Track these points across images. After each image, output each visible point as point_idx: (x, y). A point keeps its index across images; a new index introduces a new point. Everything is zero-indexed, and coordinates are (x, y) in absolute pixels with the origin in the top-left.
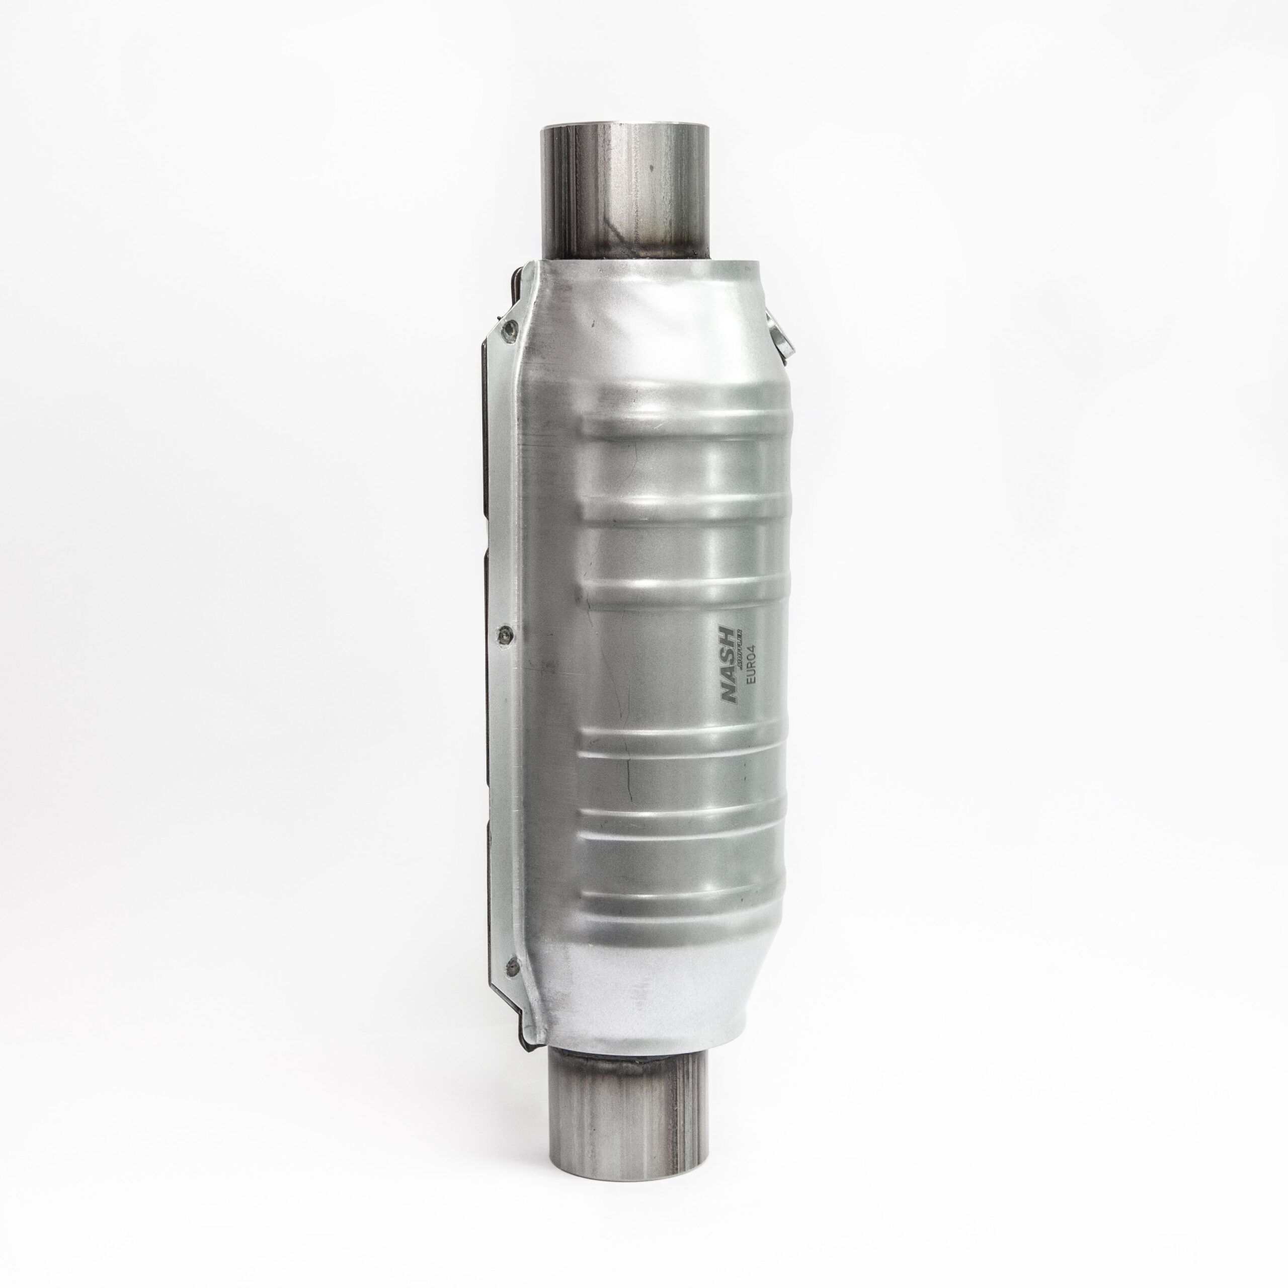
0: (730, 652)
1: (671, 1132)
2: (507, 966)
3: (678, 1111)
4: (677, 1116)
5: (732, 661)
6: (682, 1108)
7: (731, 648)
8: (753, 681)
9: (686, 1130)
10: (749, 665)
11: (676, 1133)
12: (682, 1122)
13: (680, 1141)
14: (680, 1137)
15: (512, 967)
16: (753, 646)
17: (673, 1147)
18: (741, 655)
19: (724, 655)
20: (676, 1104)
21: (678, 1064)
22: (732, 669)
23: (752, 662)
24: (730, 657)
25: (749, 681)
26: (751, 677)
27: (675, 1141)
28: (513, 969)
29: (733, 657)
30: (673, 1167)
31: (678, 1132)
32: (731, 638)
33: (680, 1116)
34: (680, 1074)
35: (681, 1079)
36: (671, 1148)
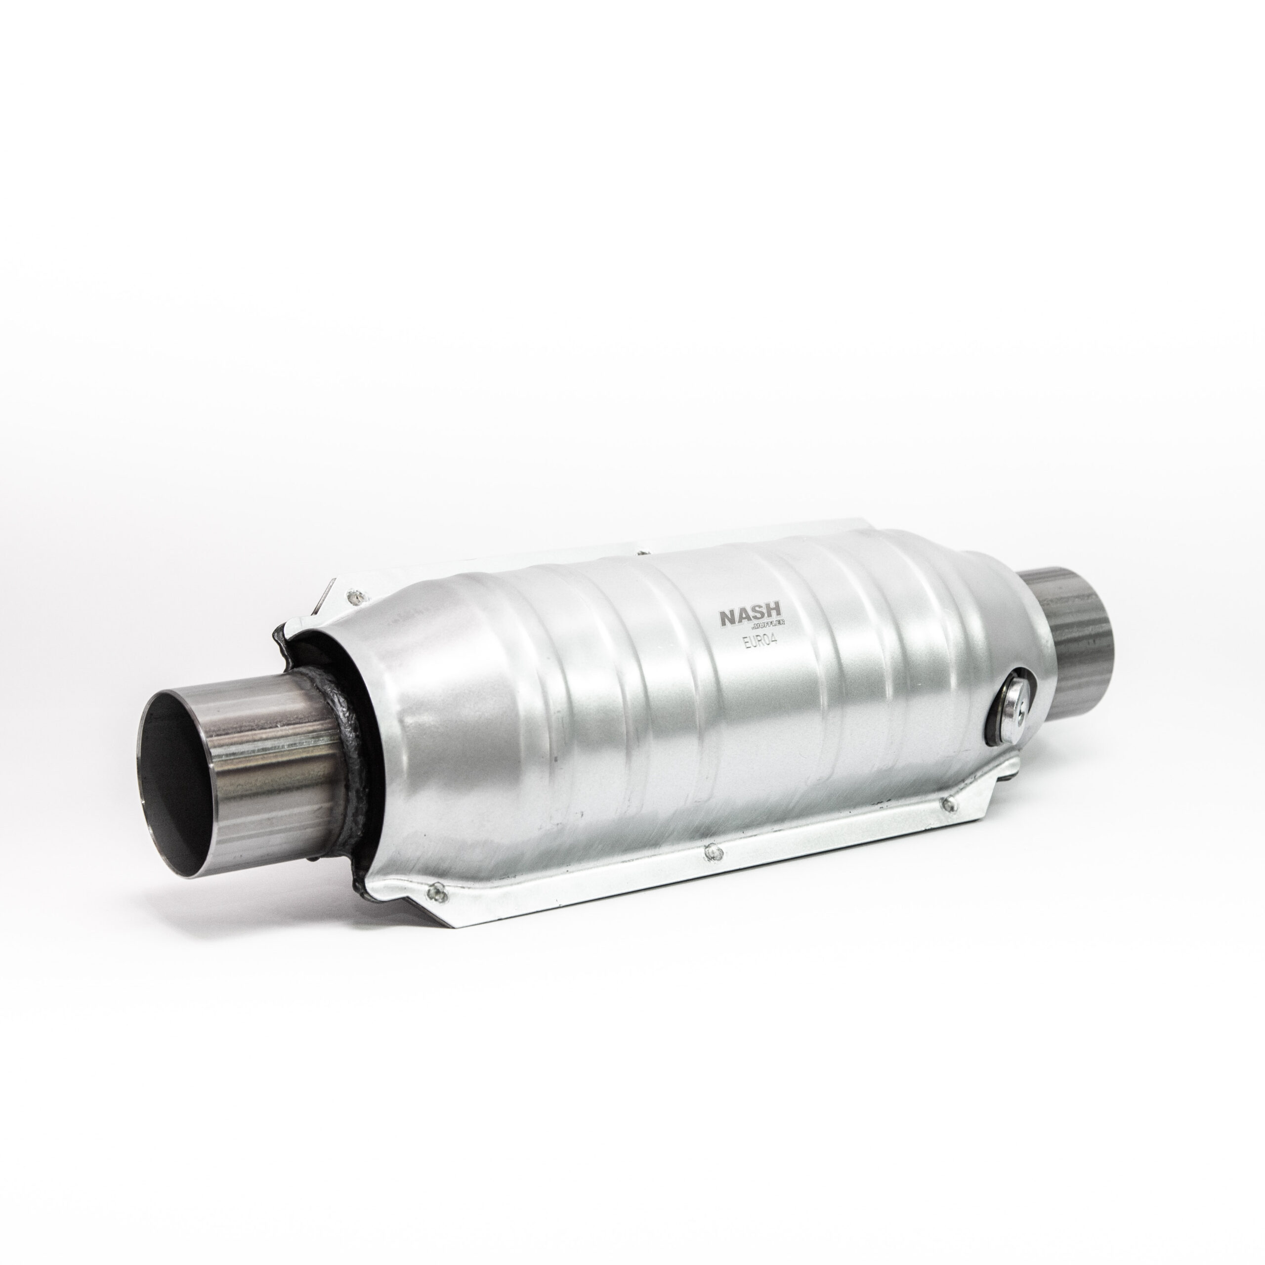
0: (763, 615)
1: (252, 724)
2: (357, 591)
3: (277, 729)
4: (271, 728)
5: (755, 617)
6: (280, 734)
7: (766, 615)
8: (748, 644)
9: (256, 743)
10: (759, 638)
11: (251, 730)
12: (264, 736)
13: (243, 736)
14: (248, 736)
15: (357, 598)
16: (776, 641)
17: (236, 728)
18: (764, 626)
19: (757, 609)
20: (284, 725)
21: (327, 721)
22: (748, 618)
23: (763, 641)
24: (759, 615)
25: (746, 640)
26: (750, 642)
27: (243, 729)
28: (355, 599)
29: (759, 618)
30: (214, 731)
31: (254, 732)
32: (774, 613)
33: (270, 732)
34: (316, 726)
35: (311, 729)
36: (235, 726)
